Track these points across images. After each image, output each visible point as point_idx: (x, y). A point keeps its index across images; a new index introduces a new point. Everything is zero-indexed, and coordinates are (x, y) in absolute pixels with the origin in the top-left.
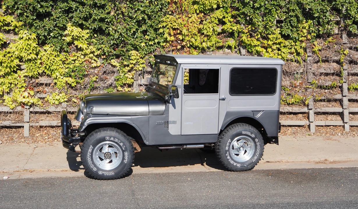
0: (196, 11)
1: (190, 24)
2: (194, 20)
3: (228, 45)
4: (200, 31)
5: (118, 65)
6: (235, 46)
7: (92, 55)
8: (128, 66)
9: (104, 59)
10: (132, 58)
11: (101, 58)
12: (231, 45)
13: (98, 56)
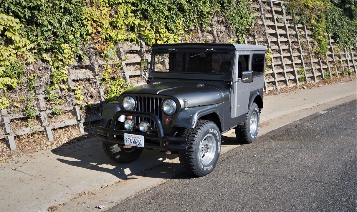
0: (106, 4)
1: (103, 16)
2: (106, 14)
3: (131, 38)
4: (111, 24)
5: (50, 59)
6: (136, 39)
7: (24, 49)
8: (62, 60)
9: (35, 53)
10: (65, 51)
11: (32, 52)
12: (133, 38)
13: (30, 50)
